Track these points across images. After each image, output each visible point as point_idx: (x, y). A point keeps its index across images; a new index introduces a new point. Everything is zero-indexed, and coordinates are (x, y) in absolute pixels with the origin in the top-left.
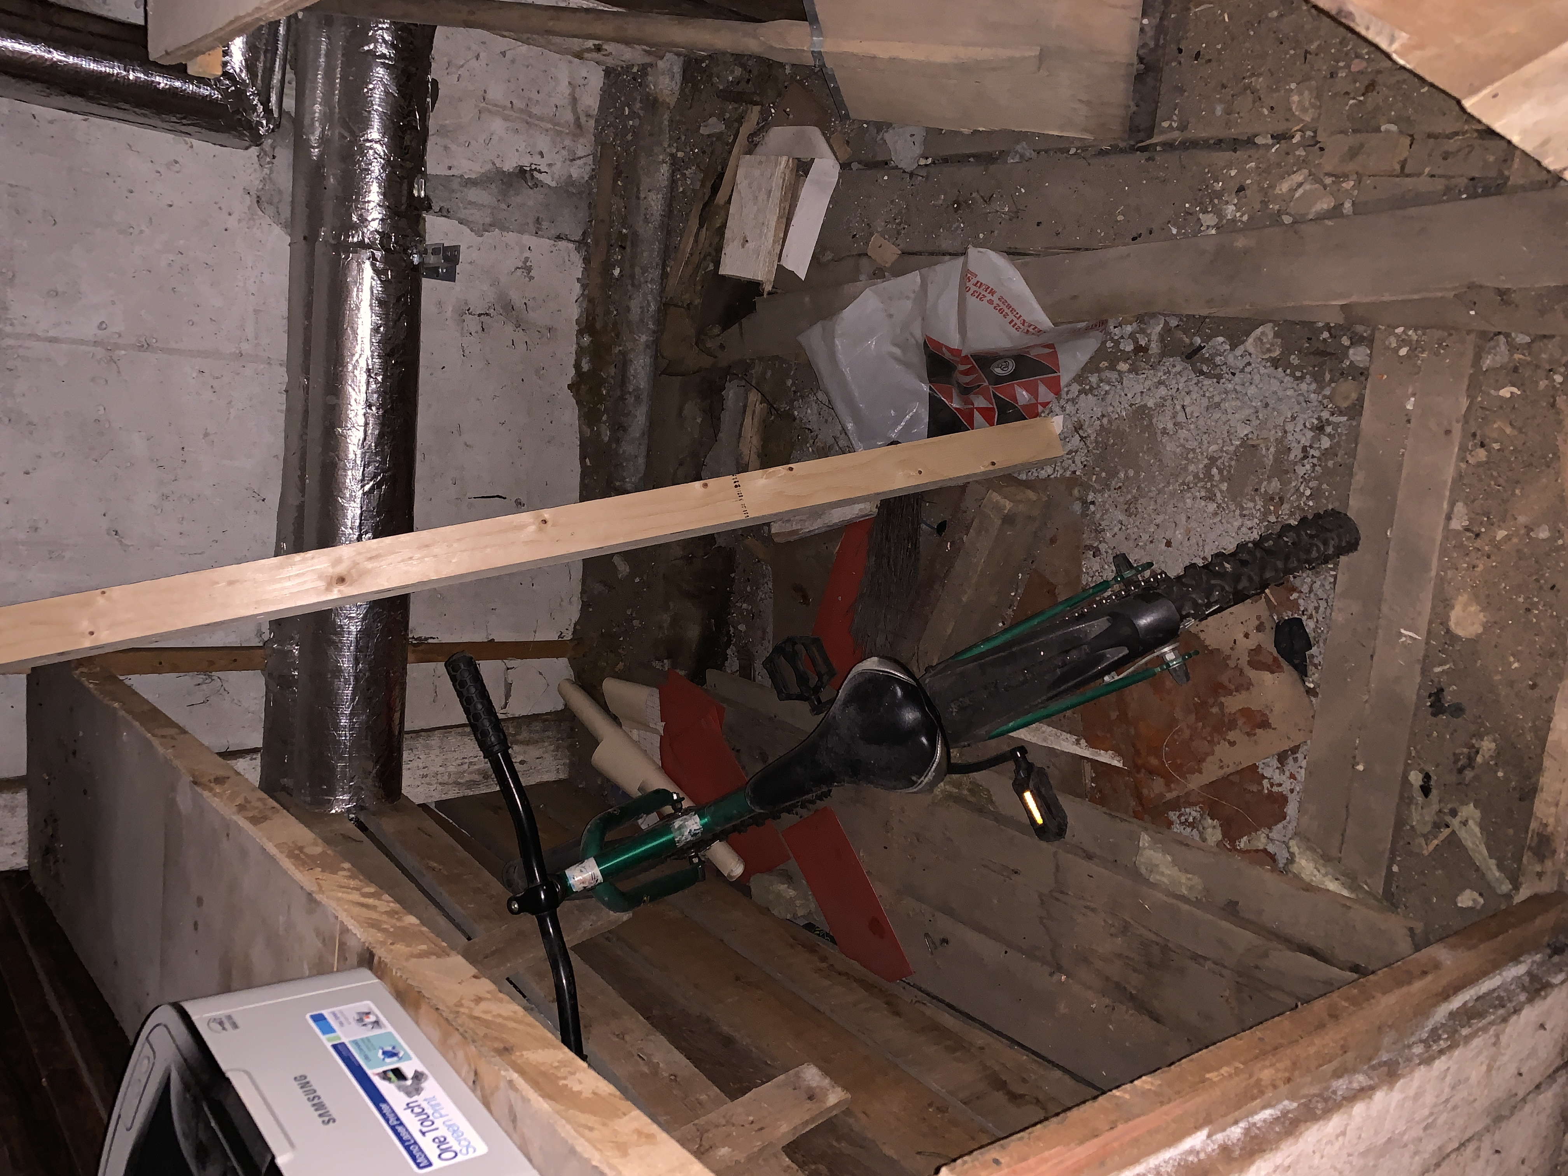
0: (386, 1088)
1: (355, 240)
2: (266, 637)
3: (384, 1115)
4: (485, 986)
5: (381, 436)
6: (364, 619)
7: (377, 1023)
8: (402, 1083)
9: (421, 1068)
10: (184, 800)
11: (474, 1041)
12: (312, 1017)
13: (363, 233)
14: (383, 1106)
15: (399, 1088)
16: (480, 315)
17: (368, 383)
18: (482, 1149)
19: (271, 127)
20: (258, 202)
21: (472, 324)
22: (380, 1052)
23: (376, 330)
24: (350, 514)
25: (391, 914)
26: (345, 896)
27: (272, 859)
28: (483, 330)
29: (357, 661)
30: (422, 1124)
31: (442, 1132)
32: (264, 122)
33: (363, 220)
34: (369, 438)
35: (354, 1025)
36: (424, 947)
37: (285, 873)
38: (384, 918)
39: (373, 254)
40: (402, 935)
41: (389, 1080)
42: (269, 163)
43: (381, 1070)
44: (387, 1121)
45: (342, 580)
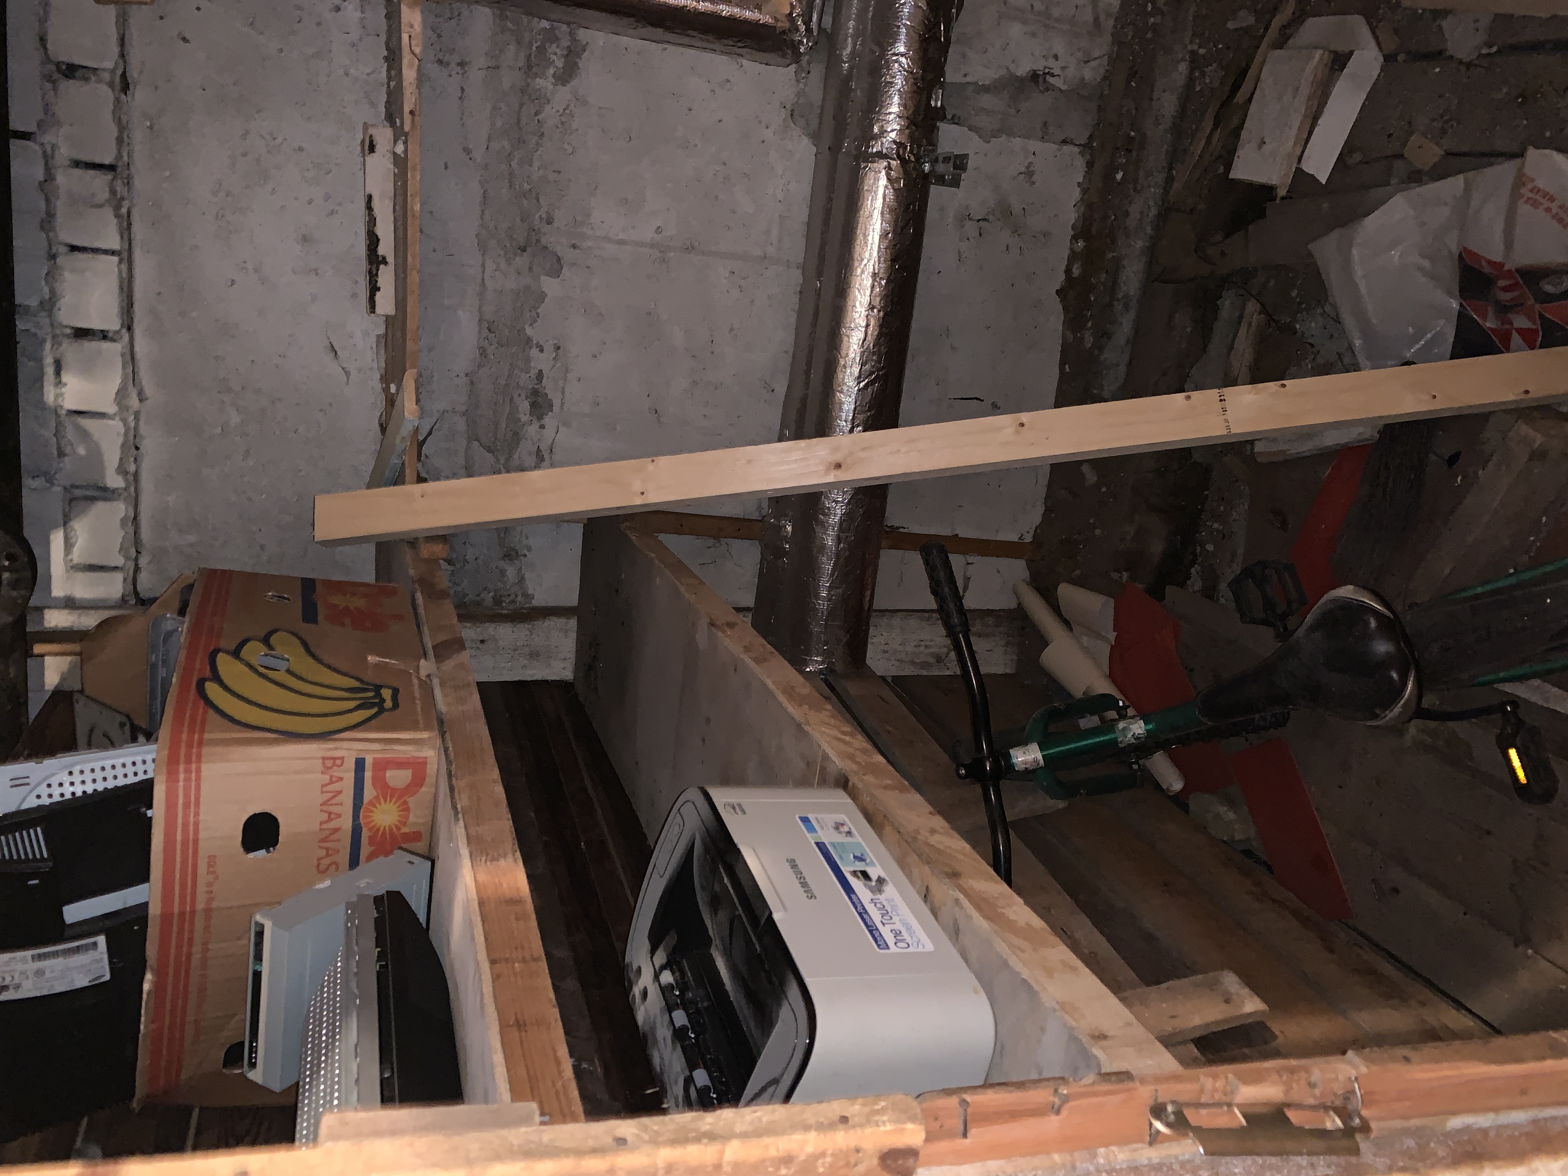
0: (857, 884)
1: (875, 150)
2: (764, 513)
3: (853, 903)
4: (939, 822)
5: (880, 336)
6: (849, 503)
7: (849, 833)
8: (869, 883)
9: (883, 875)
10: (702, 637)
11: (928, 863)
12: (800, 818)
13: (882, 143)
14: (853, 896)
15: (865, 885)
16: (979, 220)
17: (873, 287)
18: (929, 947)
19: (810, 44)
20: (792, 115)
21: (971, 228)
22: (852, 856)
23: (884, 235)
24: (845, 407)
25: (864, 751)
26: (827, 731)
27: (771, 693)
28: (980, 235)
29: (839, 540)
30: (882, 917)
31: (898, 926)
32: (805, 41)
33: (883, 132)
34: (869, 338)
35: (832, 831)
36: (889, 782)
37: (780, 705)
38: (858, 753)
39: (889, 163)
40: (871, 769)
41: (858, 878)
42: (803, 78)
43: (852, 869)
44: (856, 908)
45: (838, 466)
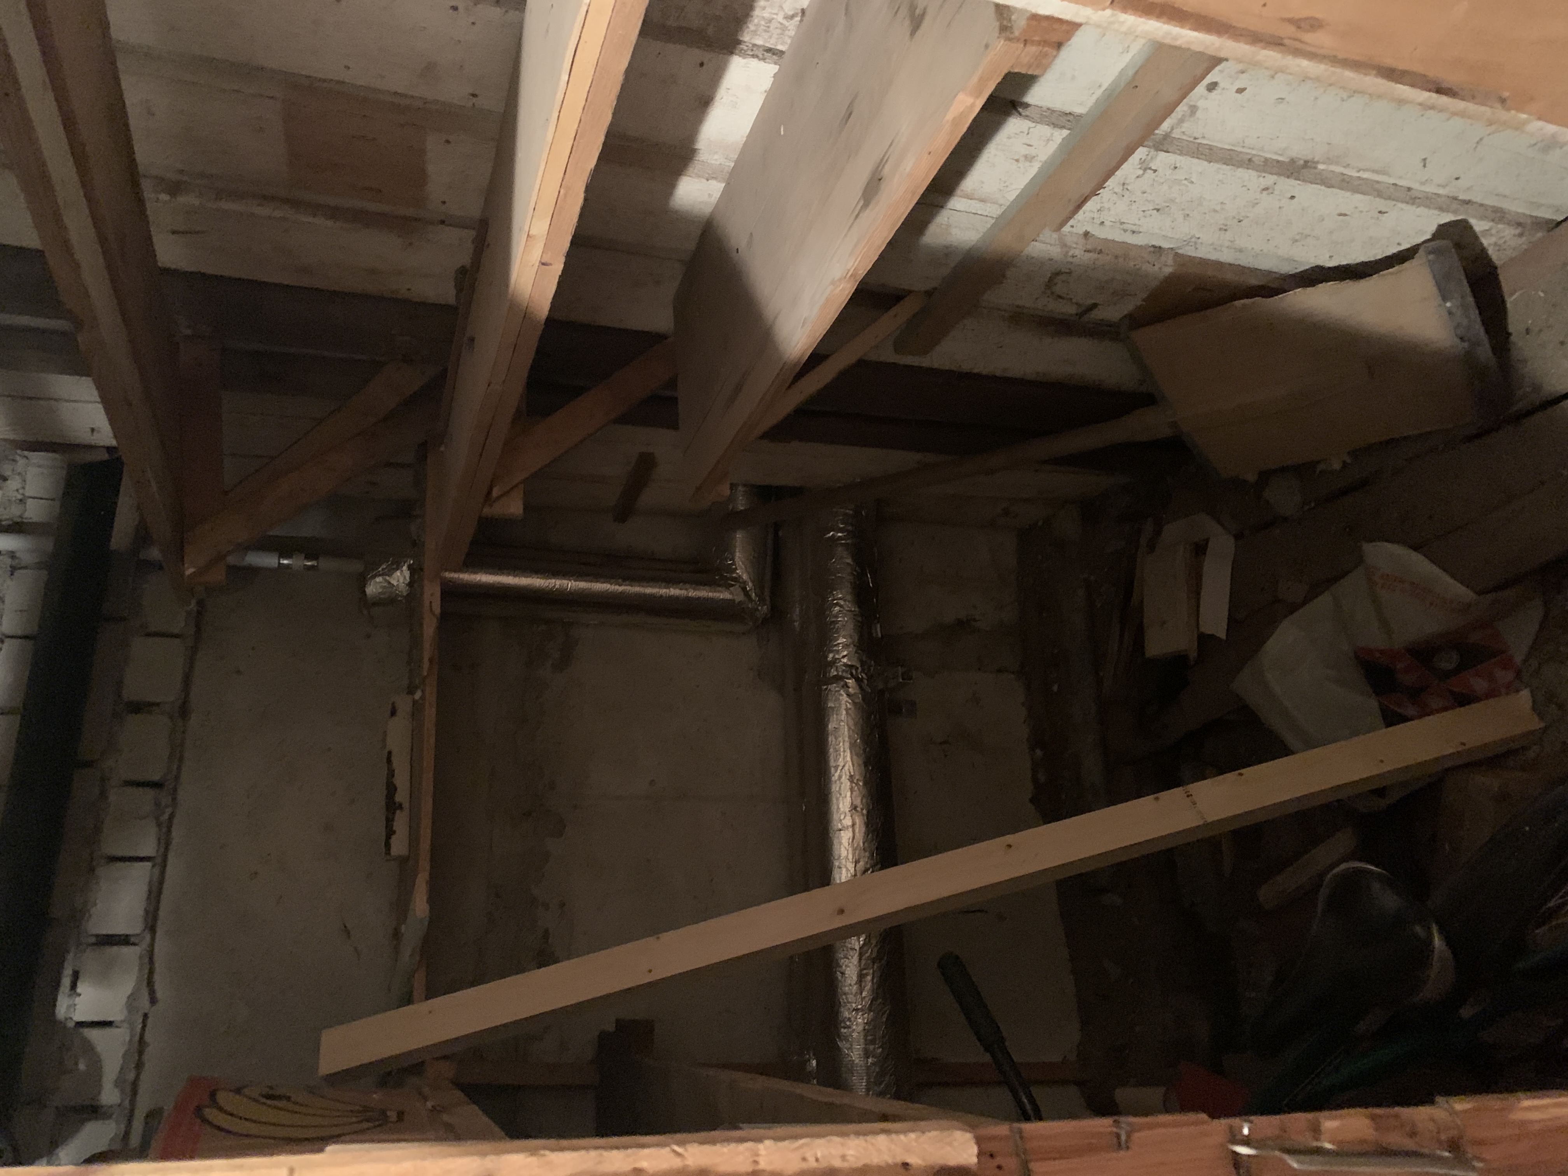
1: (831, 674)
5: (867, 833)
13: (837, 668)
17: (852, 789)
20: (759, 674)
21: (936, 751)
28: (946, 757)
32: (760, 608)
33: (836, 659)
39: (846, 683)
42: (764, 646)
45: (841, 911)
